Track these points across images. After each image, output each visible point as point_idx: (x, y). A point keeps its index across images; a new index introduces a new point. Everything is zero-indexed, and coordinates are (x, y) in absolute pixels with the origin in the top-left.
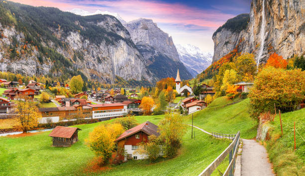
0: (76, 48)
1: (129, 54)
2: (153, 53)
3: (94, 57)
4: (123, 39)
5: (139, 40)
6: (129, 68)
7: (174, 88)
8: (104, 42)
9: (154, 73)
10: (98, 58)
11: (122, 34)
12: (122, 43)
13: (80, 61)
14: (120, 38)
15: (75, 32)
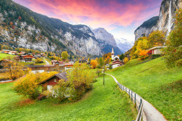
0: (69, 40)
1: (94, 44)
2: (104, 43)
3: (77, 44)
4: (91, 37)
5: (98, 37)
6: (94, 50)
7: (111, 57)
8: (82, 38)
9: (105, 52)
10: (80, 45)
11: (90, 34)
12: (91, 38)
13: (71, 46)
14: (90, 36)
15: (68, 32)
